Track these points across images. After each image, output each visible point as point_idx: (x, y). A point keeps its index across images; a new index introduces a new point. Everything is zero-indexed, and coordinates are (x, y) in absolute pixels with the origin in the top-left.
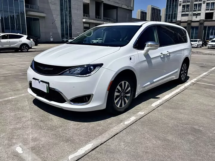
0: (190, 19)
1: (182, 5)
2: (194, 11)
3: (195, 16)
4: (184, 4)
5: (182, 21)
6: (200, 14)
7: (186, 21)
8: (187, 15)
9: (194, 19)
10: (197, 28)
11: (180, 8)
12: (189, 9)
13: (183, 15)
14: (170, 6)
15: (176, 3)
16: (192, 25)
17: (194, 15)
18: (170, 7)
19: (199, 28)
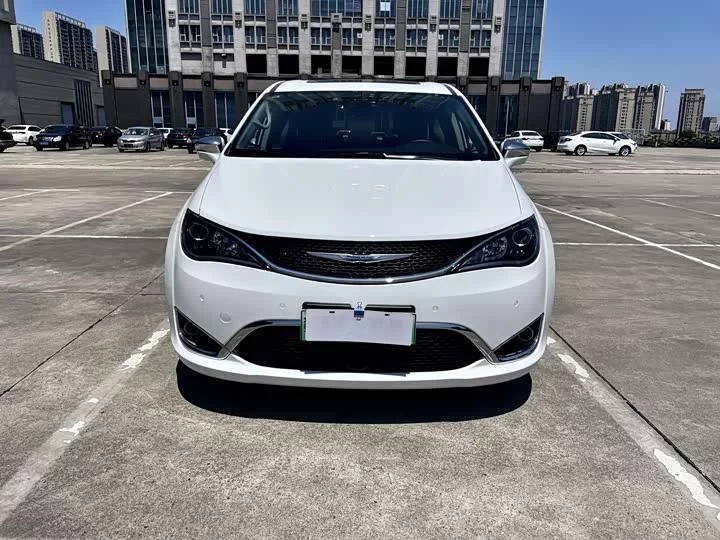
0: (209, 70)
1: (177, 23)
2: (218, 46)
3: (221, 63)
4: (182, 22)
5: (185, 73)
6: (232, 55)
7: (199, 73)
8: (197, 56)
9: (219, 68)
10: (230, 95)
11: (173, 35)
12: (199, 38)
13: (185, 56)
14: (140, 21)
15: (157, 15)
16: (215, 87)
17: (218, 57)
18: (141, 28)
19: (236, 96)
